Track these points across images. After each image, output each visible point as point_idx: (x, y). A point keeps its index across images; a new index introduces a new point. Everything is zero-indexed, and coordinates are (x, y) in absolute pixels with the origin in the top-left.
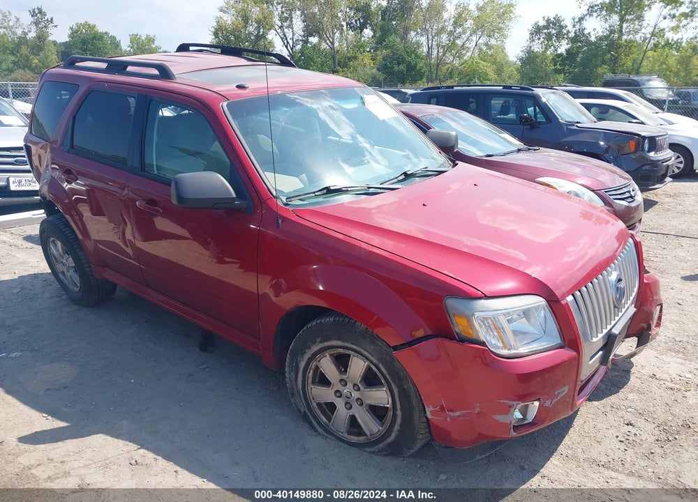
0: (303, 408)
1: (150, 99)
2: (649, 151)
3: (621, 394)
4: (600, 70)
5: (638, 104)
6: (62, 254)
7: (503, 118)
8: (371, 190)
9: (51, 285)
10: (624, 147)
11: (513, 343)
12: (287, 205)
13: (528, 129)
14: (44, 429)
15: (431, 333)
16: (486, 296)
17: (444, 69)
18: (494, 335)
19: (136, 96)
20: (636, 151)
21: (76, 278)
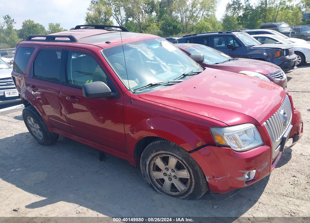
0: (150, 182)
1: (67, 51)
2: (286, 56)
3: (288, 164)
4: (259, 22)
5: (278, 35)
6: (34, 123)
7: (220, 47)
8: (170, 83)
9: (29, 137)
10: (275, 55)
11: (242, 145)
12: (134, 93)
13: (231, 50)
14: (36, 201)
15: (206, 144)
16: (228, 126)
17: (189, 27)
18: (234, 143)
19: (61, 50)
20: (280, 56)
21: (41, 133)
